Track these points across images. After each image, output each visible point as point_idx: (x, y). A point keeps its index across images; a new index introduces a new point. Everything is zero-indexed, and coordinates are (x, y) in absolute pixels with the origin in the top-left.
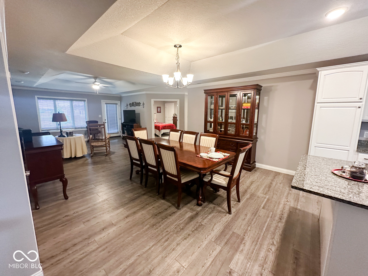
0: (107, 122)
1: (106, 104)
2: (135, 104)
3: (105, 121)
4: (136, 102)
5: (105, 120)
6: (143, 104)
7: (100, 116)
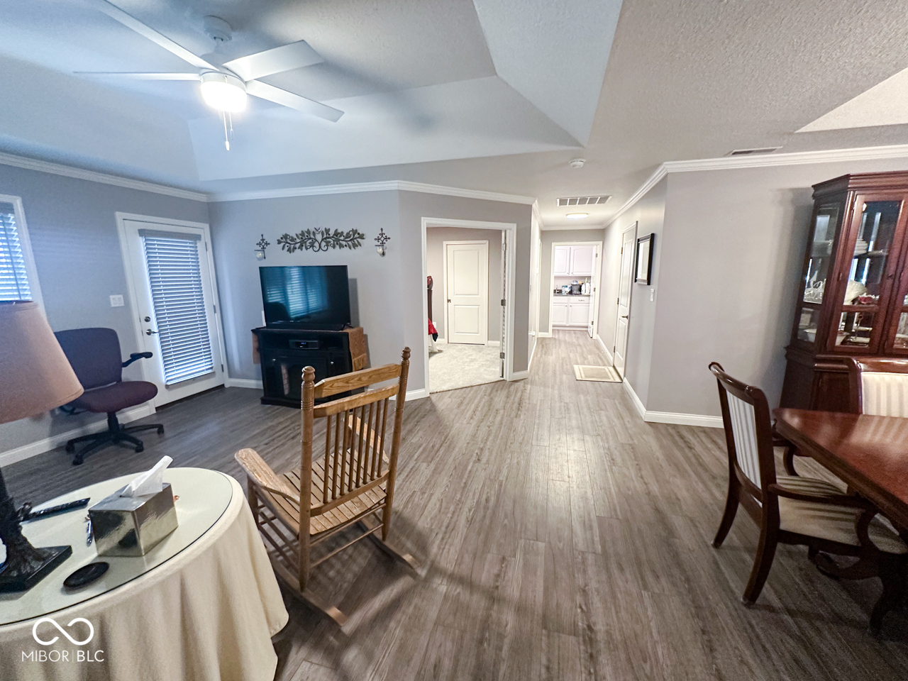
0: (155, 329)
1: (142, 233)
2: (319, 237)
3: (147, 326)
4: (327, 231)
5: (147, 320)
6: (382, 239)
7: (116, 300)
